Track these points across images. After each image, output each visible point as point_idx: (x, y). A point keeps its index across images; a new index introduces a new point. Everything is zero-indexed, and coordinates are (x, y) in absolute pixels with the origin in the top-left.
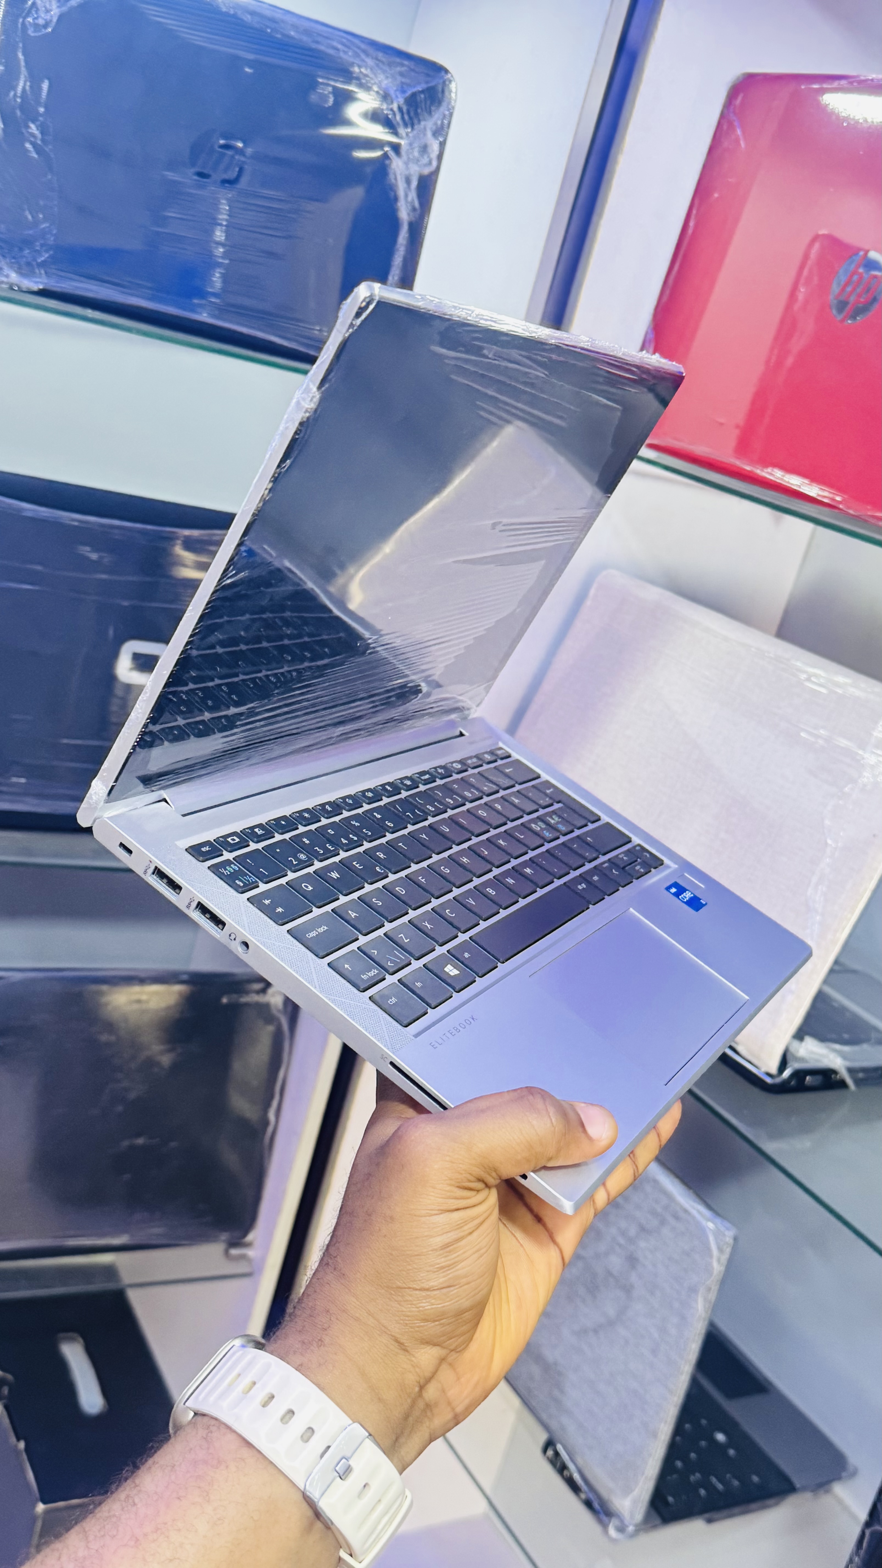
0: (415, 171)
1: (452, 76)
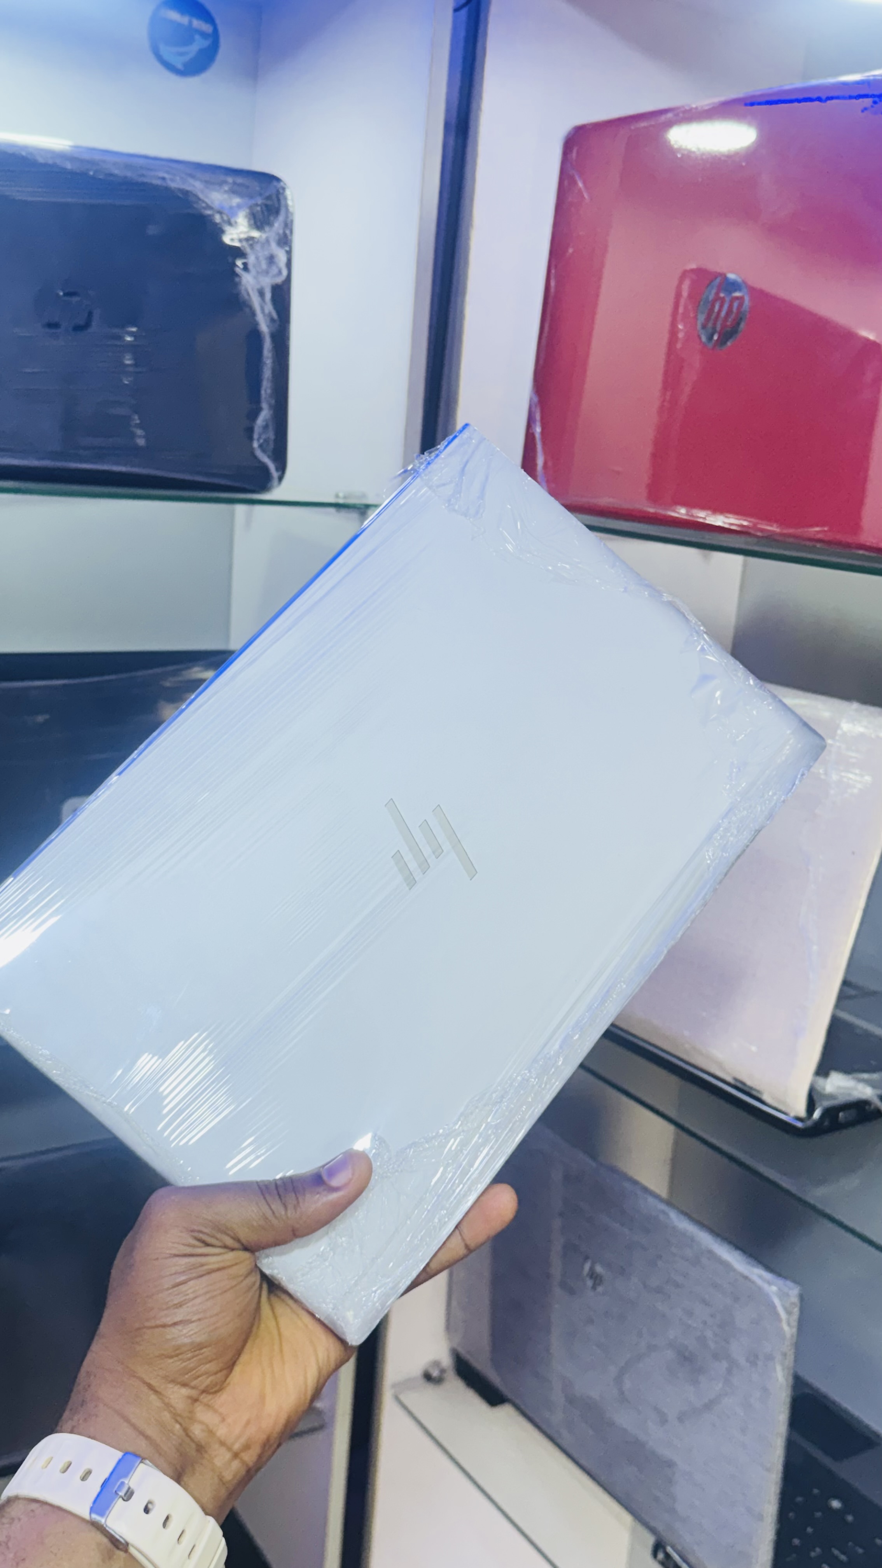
0: (267, 282)
1: (285, 184)
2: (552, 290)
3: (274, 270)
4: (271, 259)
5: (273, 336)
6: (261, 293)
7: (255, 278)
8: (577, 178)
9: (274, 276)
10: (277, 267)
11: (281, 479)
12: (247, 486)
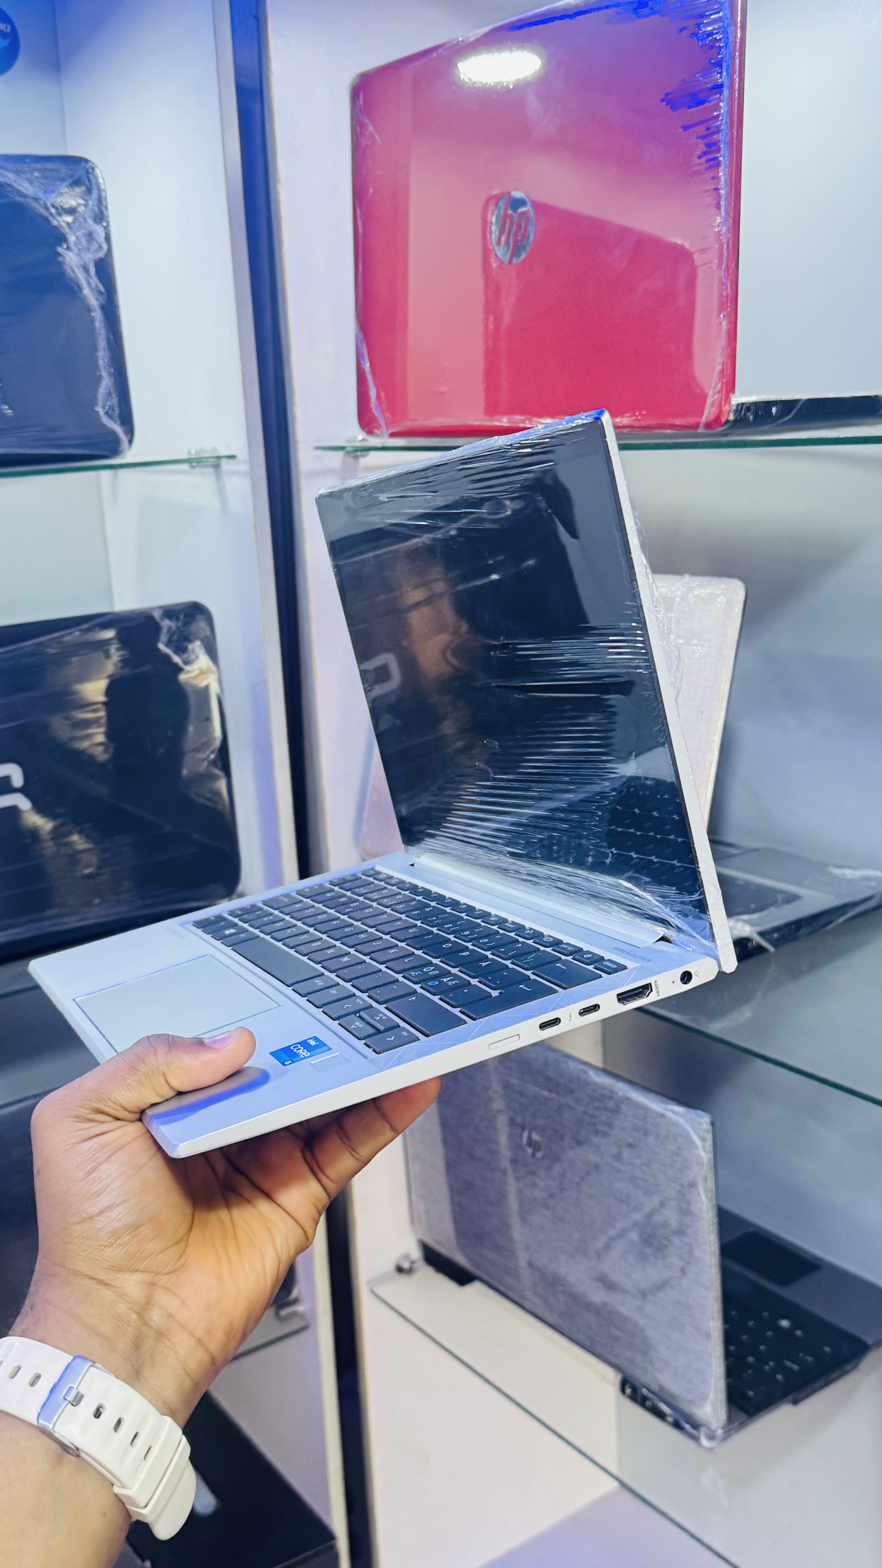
0: (90, 258)
1: (93, 163)
2: (361, 230)
3: (95, 246)
4: (90, 236)
5: (103, 308)
6: (86, 270)
7: (79, 255)
8: (366, 121)
9: (97, 251)
10: (97, 242)
11: (130, 442)
12: (99, 453)
